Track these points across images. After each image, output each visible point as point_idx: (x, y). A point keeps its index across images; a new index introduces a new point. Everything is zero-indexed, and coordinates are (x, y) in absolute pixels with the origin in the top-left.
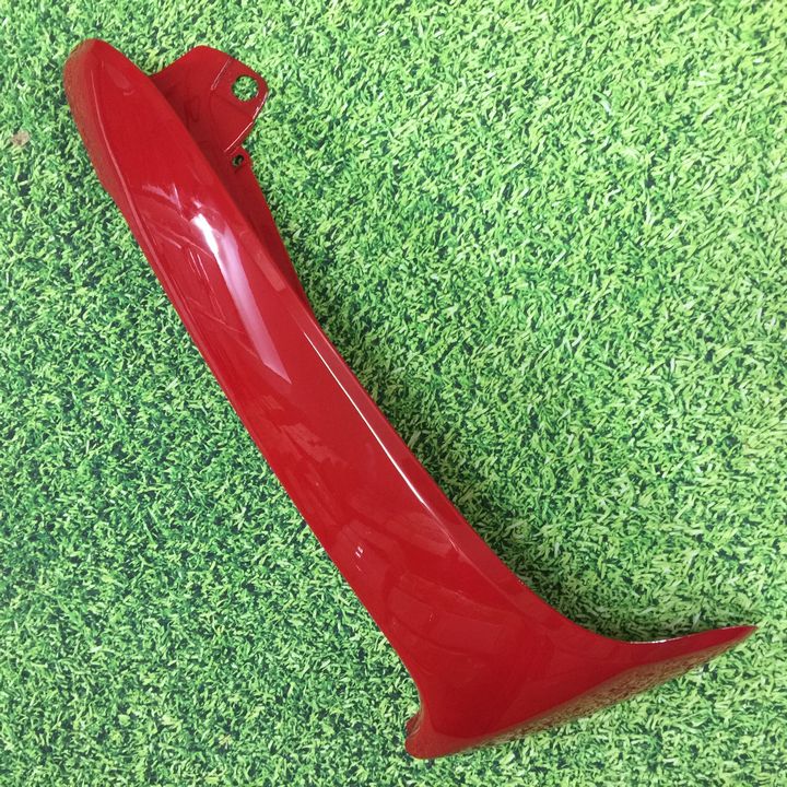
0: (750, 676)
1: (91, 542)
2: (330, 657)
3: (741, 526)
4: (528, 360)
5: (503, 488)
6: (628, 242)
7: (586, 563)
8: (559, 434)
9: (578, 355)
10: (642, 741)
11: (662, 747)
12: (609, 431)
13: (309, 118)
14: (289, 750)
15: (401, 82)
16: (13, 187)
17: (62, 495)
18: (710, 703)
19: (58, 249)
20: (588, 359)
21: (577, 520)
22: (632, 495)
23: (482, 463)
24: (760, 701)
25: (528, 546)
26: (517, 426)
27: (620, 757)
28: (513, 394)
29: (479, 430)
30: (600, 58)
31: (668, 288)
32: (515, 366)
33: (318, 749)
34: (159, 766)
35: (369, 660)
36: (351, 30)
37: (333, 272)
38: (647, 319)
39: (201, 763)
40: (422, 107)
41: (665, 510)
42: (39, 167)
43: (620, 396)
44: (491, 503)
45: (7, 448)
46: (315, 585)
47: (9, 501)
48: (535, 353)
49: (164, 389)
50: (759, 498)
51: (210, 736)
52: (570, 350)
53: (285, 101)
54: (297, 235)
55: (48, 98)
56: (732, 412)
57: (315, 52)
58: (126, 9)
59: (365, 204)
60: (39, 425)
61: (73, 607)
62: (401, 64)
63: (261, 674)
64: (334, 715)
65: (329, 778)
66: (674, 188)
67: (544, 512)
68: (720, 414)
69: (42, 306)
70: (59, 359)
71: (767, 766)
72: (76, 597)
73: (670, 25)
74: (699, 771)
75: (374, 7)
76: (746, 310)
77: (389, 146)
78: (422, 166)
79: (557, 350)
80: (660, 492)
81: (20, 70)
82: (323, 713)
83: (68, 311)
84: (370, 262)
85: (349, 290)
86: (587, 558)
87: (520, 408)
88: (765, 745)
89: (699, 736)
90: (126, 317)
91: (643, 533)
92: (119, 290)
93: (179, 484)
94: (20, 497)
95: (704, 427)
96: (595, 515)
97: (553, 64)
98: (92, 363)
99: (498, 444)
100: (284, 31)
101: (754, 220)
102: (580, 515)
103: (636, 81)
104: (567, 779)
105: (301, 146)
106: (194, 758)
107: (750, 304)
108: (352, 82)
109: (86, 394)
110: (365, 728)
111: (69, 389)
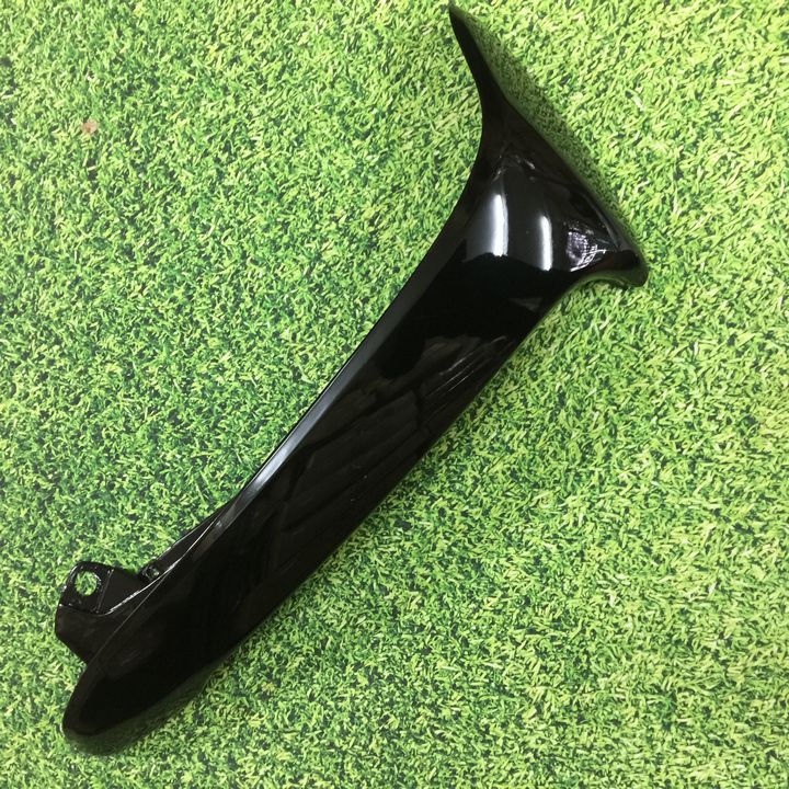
0: (763, 644)
1: (147, 501)
2: (366, 614)
3: (757, 501)
4: (558, 342)
5: (531, 460)
6: (656, 232)
7: (608, 533)
8: (585, 411)
9: (606, 337)
10: (657, 702)
11: (676, 707)
12: (633, 410)
13: (356, 111)
14: (326, 698)
15: (444, 78)
16: (82, 171)
17: (122, 457)
18: (723, 667)
19: (122, 230)
20: (615, 342)
21: (601, 492)
22: (653, 469)
23: (512, 437)
24: (771, 667)
25: (553, 515)
26: (545, 403)
27: (637, 715)
28: (542, 372)
29: (510, 406)
30: (633, 56)
31: (693, 276)
32: (545, 346)
33: (353, 698)
34: (207, 709)
35: (402, 618)
36: (398, 28)
37: (376, 255)
38: (671, 305)
39: (245, 707)
40: (463, 102)
41: (685, 486)
42: (106, 154)
43: (645, 377)
44: (519, 474)
45: (73, 412)
46: (353, 546)
47: (73, 461)
48: (565, 335)
49: (217, 361)
50: (775, 476)
51: (254, 683)
52: (598, 333)
53: (335, 94)
54: (342, 221)
55: (116, 90)
56: (751, 394)
57: (364, 49)
58: (188, 8)
59: (407, 193)
60: (103, 392)
61: (130, 560)
62: (444, 61)
63: (302, 628)
64: (369, 667)
65: (363, 726)
66: (701, 181)
67: (569, 484)
68: (739, 396)
69: (106, 282)
70: (122, 332)
71: (776, 729)
72: (133, 552)
73: (700, 26)
74: (712, 731)
75: (420, 7)
76: (767, 298)
77: (431, 137)
78: (462, 157)
79: (585, 332)
80: (679, 468)
81: (90, 63)
82: (358, 665)
83: (129, 287)
84: (410, 246)
85: (391, 273)
86: (610, 528)
87: (549, 385)
88: (775, 708)
89: (712, 698)
90: (183, 294)
91: (663, 506)
92: (176, 268)
93: (229, 450)
94: (84, 457)
95: (724, 407)
96: (617, 488)
97: (587, 62)
98: (151, 336)
99: (527, 419)
100: (335, 29)
101: (777, 212)
102: (603, 488)
103: (668, 79)
104: (585, 734)
105: (349, 136)
106: (238, 703)
107: (771, 293)
108: (398, 78)
109: (145, 365)
110: (397, 680)
111: (130, 359)
